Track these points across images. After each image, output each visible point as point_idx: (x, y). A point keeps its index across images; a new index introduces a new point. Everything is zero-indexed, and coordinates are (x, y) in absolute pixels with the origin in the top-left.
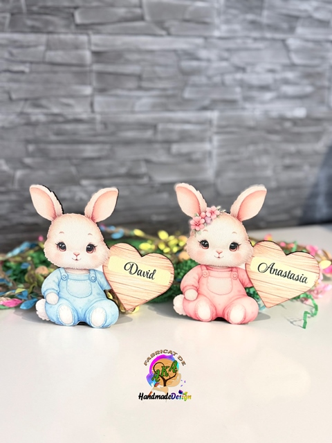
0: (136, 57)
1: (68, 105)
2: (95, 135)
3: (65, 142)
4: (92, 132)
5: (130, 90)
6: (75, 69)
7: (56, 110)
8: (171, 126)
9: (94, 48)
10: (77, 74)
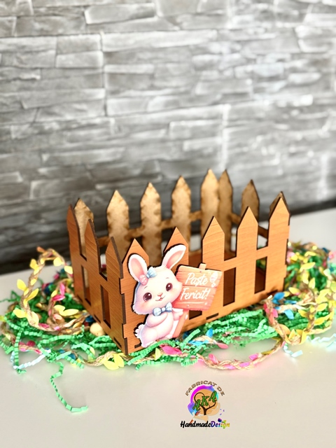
0: (148, 55)
1: (81, 111)
2: (109, 140)
3: (79, 149)
4: (106, 137)
5: (143, 90)
6: (87, 72)
7: (69, 117)
8: (183, 123)
9: (106, 49)
10: (89, 77)
